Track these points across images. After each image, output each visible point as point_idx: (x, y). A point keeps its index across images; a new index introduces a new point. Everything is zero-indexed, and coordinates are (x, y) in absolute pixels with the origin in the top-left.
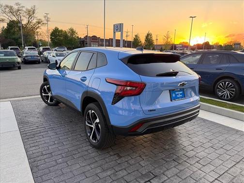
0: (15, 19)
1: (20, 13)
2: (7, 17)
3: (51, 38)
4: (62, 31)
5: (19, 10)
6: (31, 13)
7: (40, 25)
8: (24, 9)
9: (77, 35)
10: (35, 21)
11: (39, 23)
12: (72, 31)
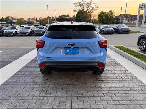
0: (81, 9)
1: (84, 5)
2: (78, 8)
3: (98, 18)
4: (105, 13)
5: (83, 4)
6: (89, 5)
7: (93, 11)
8: (86, 3)
9: (114, 15)
10: (90, 9)
11: (92, 9)
12: (111, 12)
